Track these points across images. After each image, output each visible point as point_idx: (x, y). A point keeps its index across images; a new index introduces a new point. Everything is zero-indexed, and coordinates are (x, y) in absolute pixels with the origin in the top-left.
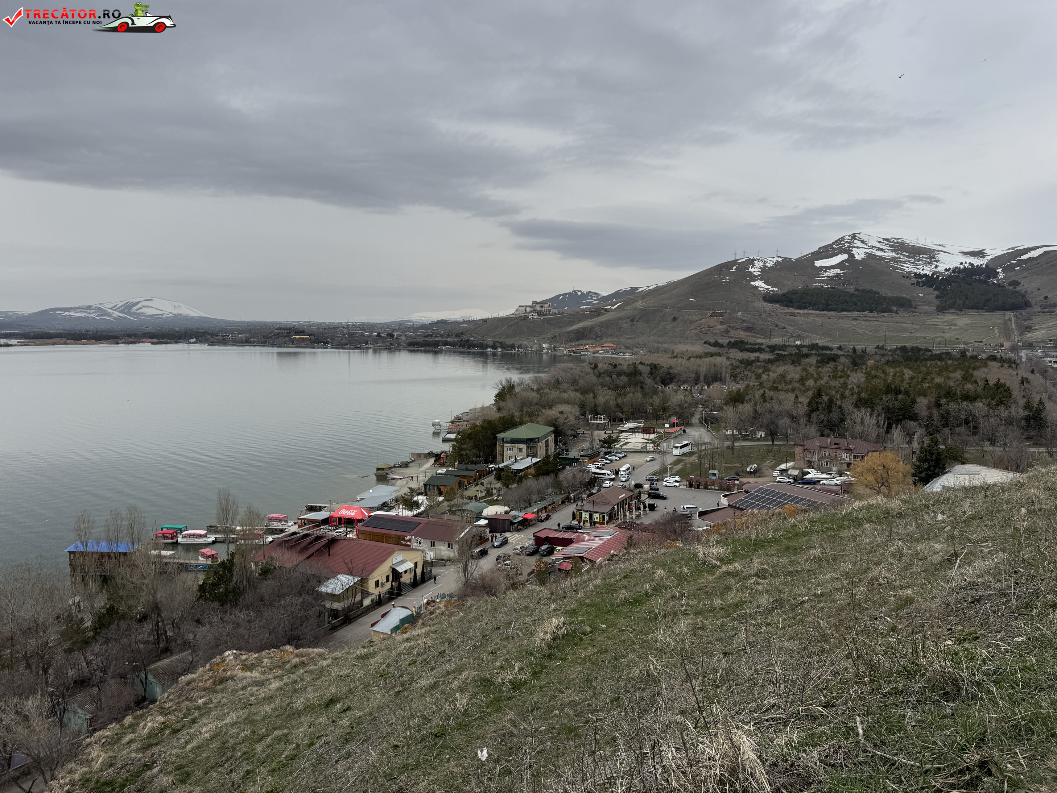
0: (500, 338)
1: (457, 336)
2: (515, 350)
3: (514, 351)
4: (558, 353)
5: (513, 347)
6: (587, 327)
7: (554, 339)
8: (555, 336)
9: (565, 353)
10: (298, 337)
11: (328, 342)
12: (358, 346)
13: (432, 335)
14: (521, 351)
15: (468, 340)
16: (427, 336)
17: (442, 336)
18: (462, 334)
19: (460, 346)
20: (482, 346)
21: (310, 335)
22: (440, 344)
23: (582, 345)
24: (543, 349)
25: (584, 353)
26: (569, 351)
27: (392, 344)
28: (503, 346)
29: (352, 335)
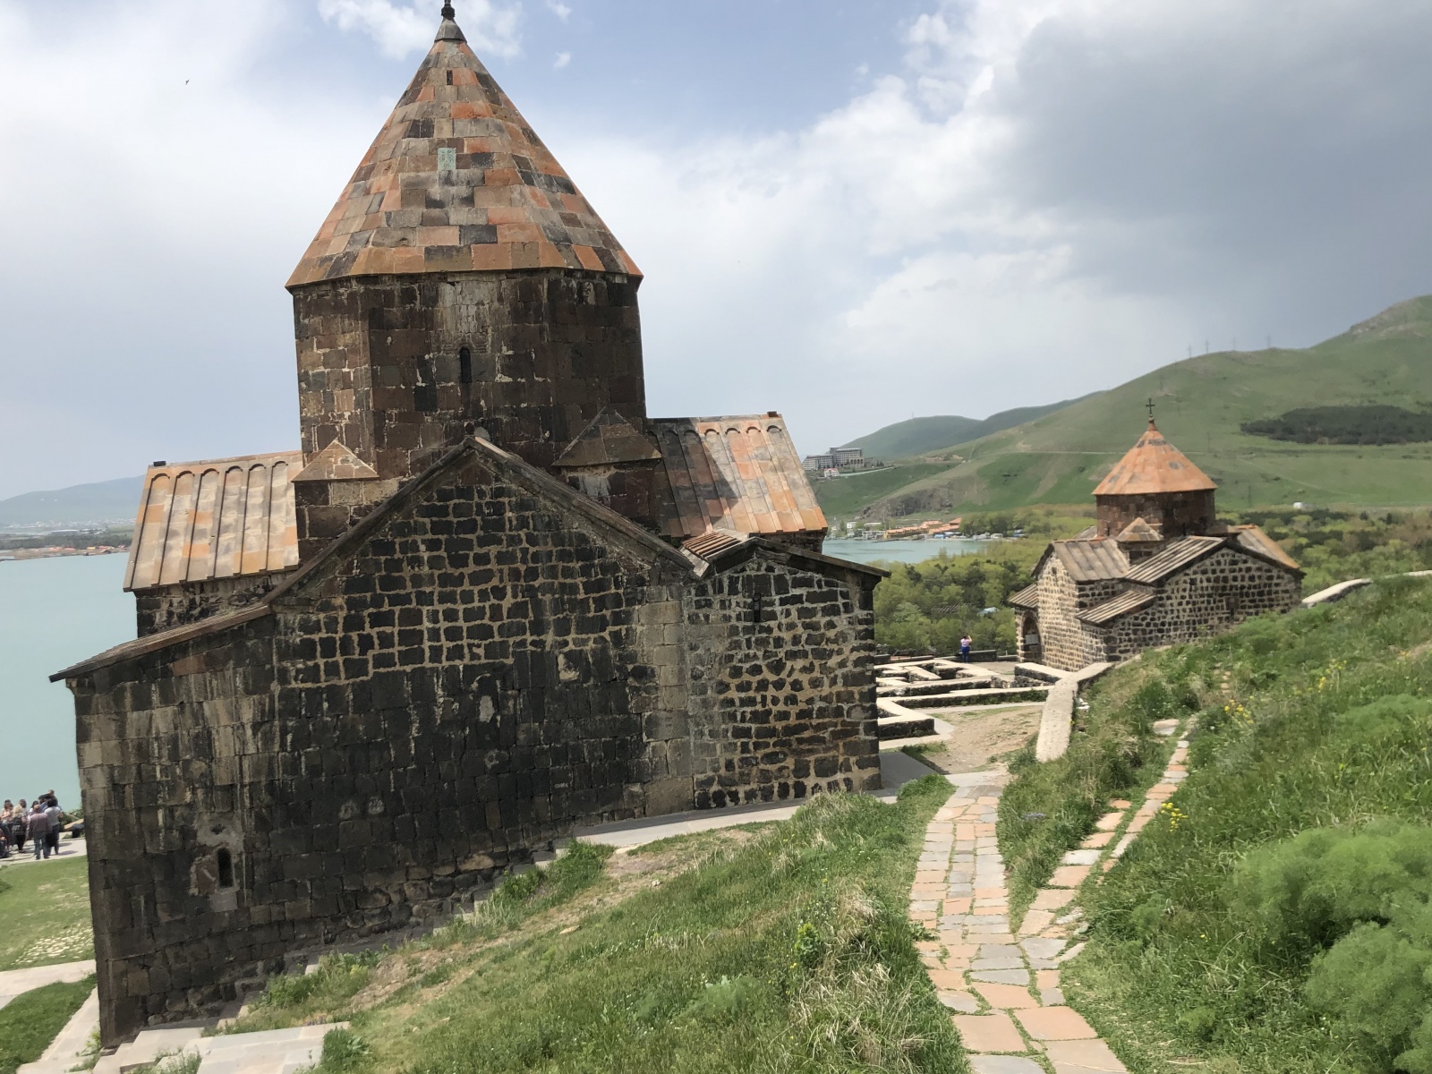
6: (925, 490)
7: (867, 513)
8: (869, 508)
23: (916, 522)
24: (847, 531)
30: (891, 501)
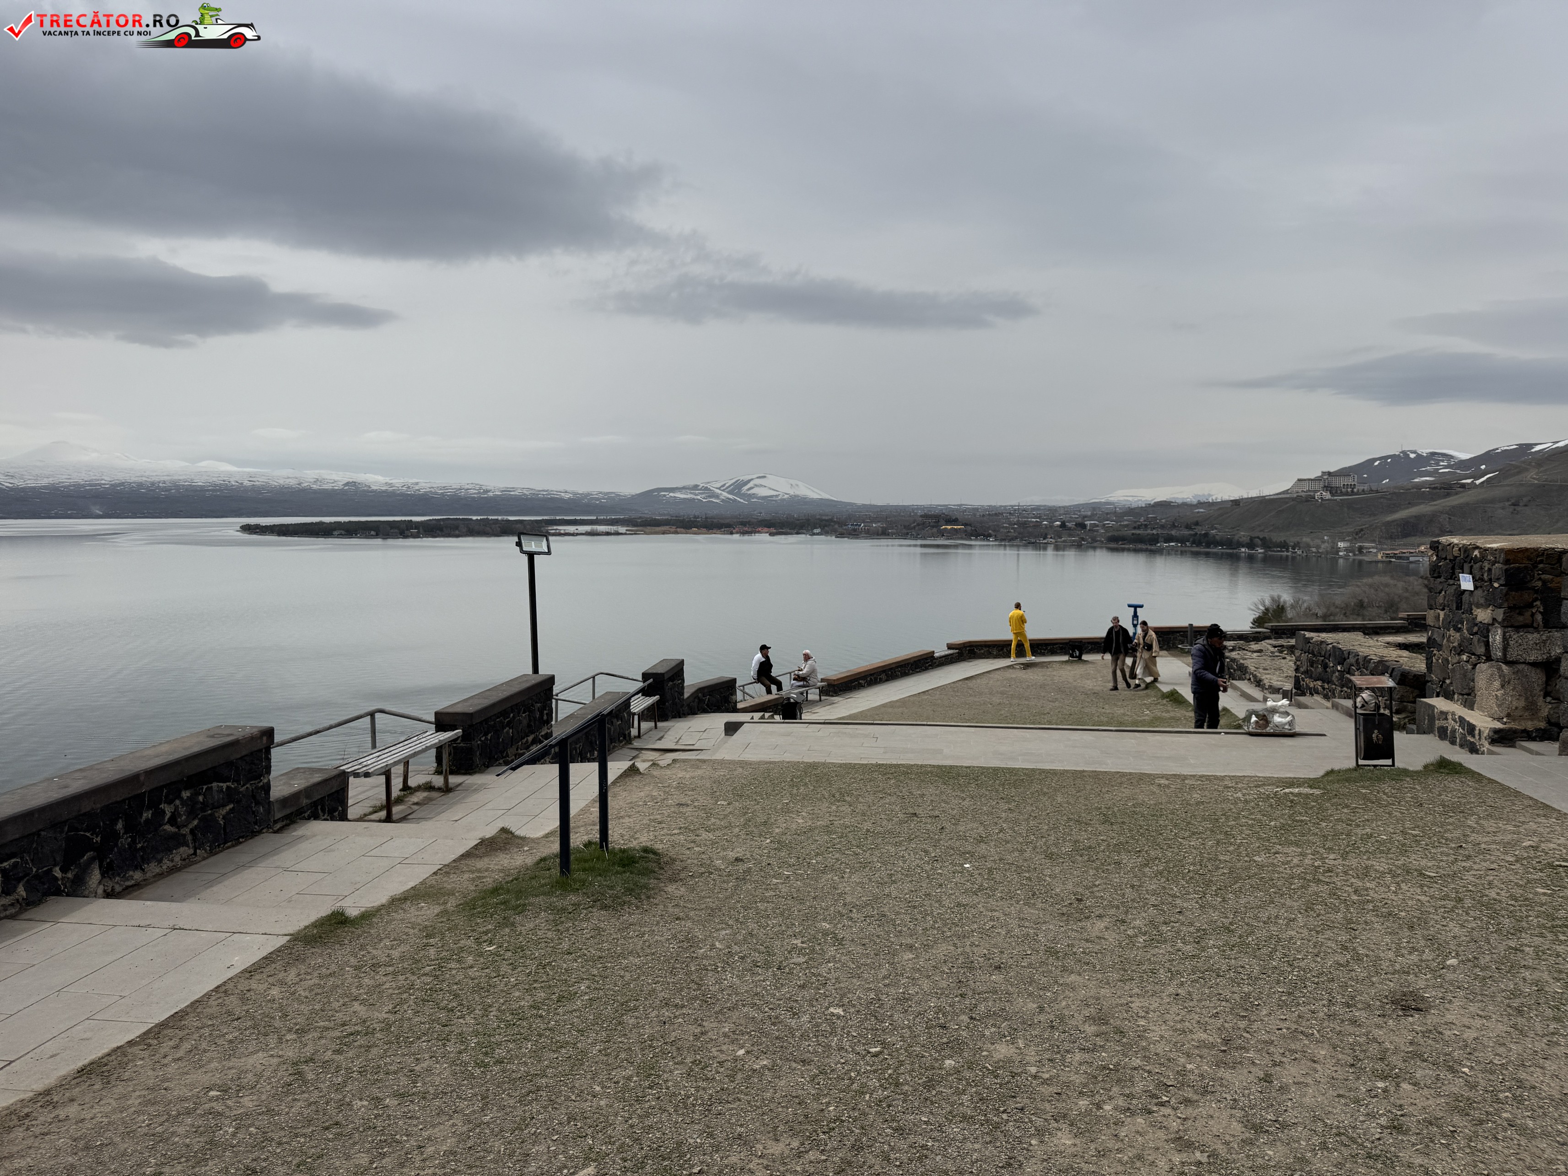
0: (1262, 531)
1: (1188, 527)
2: (1287, 551)
3: (1285, 553)
4: (1366, 558)
5: (1284, 546)
6: (1424, 516)
7: (1359, 534)
8: (1362, 530)
9: (1379, 557)
10: (949, 527)
11: (990, 535)
12: (1033, 540)
13: (1146, 526)
14: (1299, 552)
15: (1206, 535)
16: (1139, 528)
17: (1163, 527)
18: (1197, 524)
19: (1193, 542)
20: (1230, 543)
21: (965, 525)
22: (1160, 539)
23: (1413, 545)
24: (1338, 550)
25: (1417, 559)
26: (1388, 556)
27: (1083, 539)
28: (1266, 544)
29: (1023, 525)
30: (1388, 524)
